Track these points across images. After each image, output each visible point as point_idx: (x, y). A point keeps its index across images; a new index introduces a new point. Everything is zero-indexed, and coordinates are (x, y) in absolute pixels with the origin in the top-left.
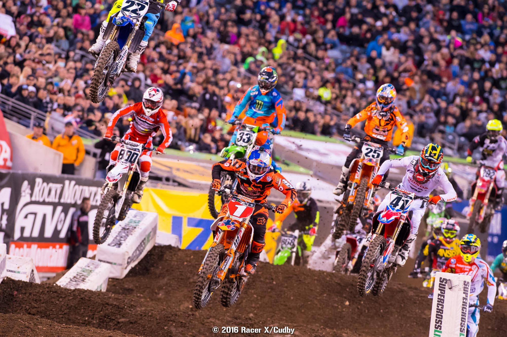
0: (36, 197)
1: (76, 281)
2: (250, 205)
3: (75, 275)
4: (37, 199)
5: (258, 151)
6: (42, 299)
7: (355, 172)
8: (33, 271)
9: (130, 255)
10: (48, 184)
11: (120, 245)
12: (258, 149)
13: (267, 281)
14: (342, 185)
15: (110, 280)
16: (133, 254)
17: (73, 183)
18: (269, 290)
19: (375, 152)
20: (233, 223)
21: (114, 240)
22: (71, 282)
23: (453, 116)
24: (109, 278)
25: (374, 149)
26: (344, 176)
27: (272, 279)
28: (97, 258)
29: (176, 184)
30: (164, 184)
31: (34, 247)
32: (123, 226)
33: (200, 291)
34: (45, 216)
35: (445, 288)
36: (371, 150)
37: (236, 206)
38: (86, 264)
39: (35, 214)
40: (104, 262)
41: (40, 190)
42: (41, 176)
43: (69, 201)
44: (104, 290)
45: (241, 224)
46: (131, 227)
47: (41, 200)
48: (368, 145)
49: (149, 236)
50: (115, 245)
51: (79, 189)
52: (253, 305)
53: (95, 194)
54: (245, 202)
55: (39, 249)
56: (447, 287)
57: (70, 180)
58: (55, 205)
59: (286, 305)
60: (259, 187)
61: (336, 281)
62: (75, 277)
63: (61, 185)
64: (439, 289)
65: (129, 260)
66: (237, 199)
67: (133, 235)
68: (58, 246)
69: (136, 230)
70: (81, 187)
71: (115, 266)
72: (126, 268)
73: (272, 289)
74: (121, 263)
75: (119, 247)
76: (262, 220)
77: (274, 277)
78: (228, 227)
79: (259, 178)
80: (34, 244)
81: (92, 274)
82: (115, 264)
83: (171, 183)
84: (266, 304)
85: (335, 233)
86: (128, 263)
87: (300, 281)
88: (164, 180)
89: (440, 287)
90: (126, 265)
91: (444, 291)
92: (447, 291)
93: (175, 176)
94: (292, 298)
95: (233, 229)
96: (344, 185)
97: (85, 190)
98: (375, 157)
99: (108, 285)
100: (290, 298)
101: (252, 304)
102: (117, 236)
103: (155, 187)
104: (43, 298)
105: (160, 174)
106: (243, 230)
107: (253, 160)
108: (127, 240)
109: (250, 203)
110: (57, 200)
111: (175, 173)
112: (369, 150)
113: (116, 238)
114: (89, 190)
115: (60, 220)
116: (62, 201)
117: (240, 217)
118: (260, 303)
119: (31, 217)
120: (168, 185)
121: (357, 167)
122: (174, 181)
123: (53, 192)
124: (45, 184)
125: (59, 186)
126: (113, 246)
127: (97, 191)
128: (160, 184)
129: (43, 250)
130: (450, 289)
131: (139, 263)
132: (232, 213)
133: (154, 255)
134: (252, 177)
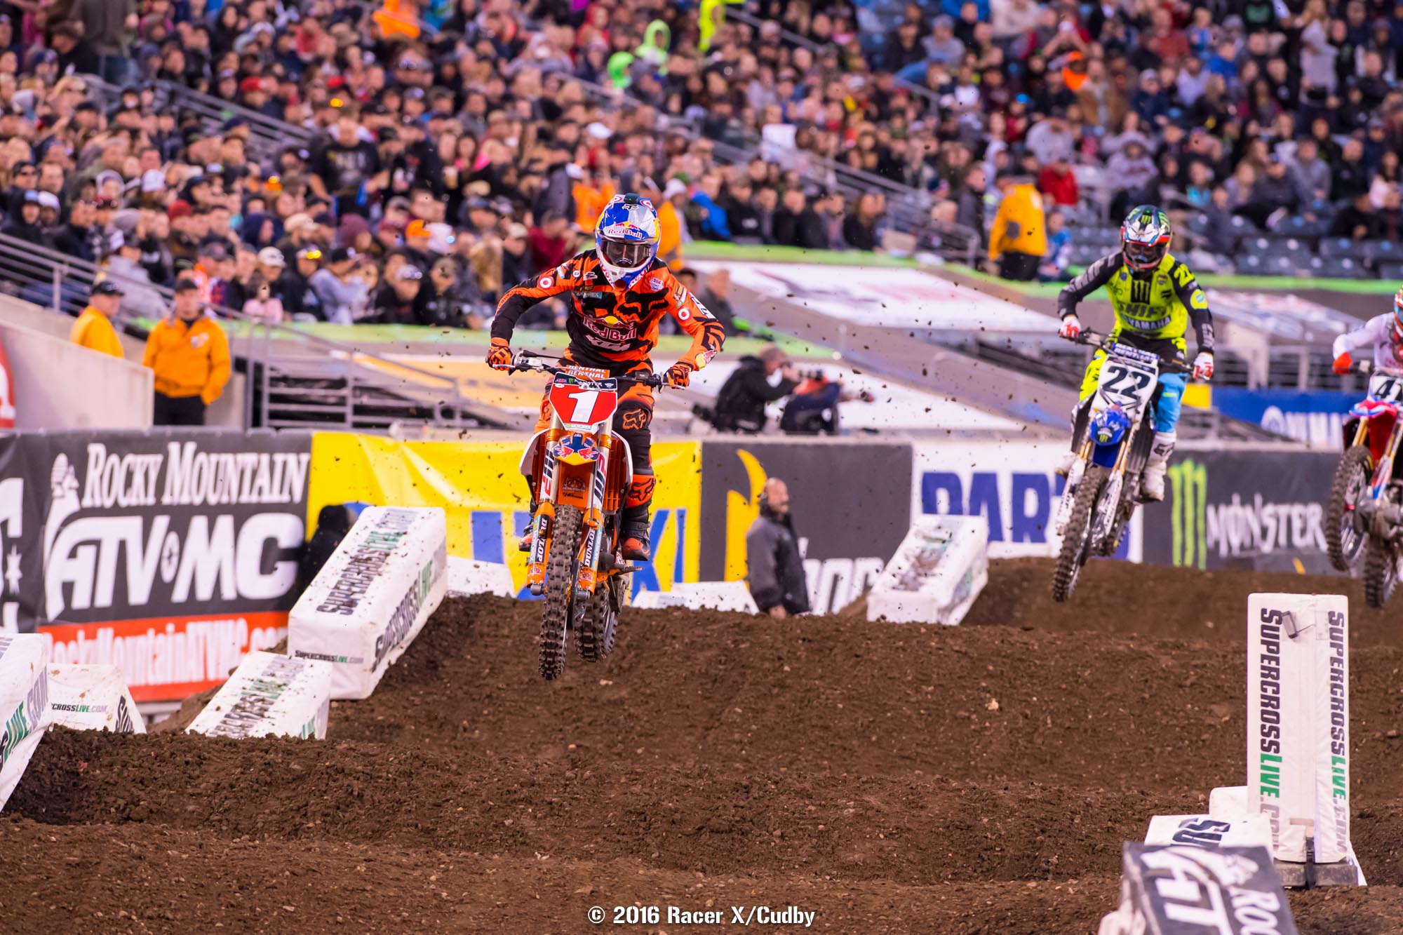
0: (93, 496)
1: (241, 717)
2: (604, 387)
3: (237, 701)
4: (98, 503)
5: (623, 204)
6: (158, 775)
8: (123, 700)
9: (382, 631)
10: (121, 458)
11: (350, 605)
12: (623, 201)
13: (767, 665)
15: (335, 705)
16: (388, 629)
17: (191, 447)
18: (775, 691)
21: (332, 594)
22: (229, 720)
23: (1206, 159)
24: (331, 701)
27: (780, 658)
28: (291, 650)
29: (473, 423)
30: (439, 427)
31: (105, 634)
32: (354, 553)
34: (122, 545)
35: (1277, 637)
37: (571, 396)
38: (263, 668)
39: (97, 543)
40: (313, 656)
41: (101, 477)
42: (101, 438)
43: (185, 500)
44: (320, 735)
46: (376, 555)
47: (108, 503)
49: (427, 572)
50: (338, 608)
51: (209, 462)
52: (737, 736)
53: (255, 473)
55: (119, 640)
56: (1283, 632)
57: (182, 440)
58: (147, 514)
59: (826, 728)
61: (957, 648)
62: (237, 707)
63: (159, 458)
64: (1263, 642)
65: (381, 646)
67: (385, 576)
68: (170, 627)
69: (389, 559)
70: (214, 457)
71: (343, 665)
72: (374, 669)
73: (782, 686)
74: (358, 656)
75: (350, 612)
76: (636, 416)
77: (784, 653)
79: (634, 275)
80: (105, 626)
81: (285, 694)
82: (343, 660)
83: (458, 421)
84: (772, 730)
86: (379, 654)
87: (857, 656)
88: (438, 415)
89: (1263, 635)
90: (373, 659)
91: (1277, 645)
92: (1285, 644)
93: (468, 403)
94: (840, 706)
97: (226, 464)
99: (330, 719)
100: (835, 707)
101: (732, 733)
102: (340, 582)
103: (416, 436)
104: (162, 772)
105: (427, 400)
107: (613, 226)
108: (369, 591)
109: (604, 382)
110: (151, 500)
111: (467, 393)
113: (336, 587)
114: (236, 462)
115: (166, 554)
116: (166, 500)
117: (590, 422)
118: (754, 727)
119: (87, 553)
120: (449, 427)
122: (466, 416)
123: (138, 479)
124: (114, 459)
125: (154, 460)
126: (334, 610)
127: (259, 462)
128: (429, 429)
129: (130, 640)
130: (1293, 636)
131: (409, 651)
133: (448, 626)
134: (614, 274)
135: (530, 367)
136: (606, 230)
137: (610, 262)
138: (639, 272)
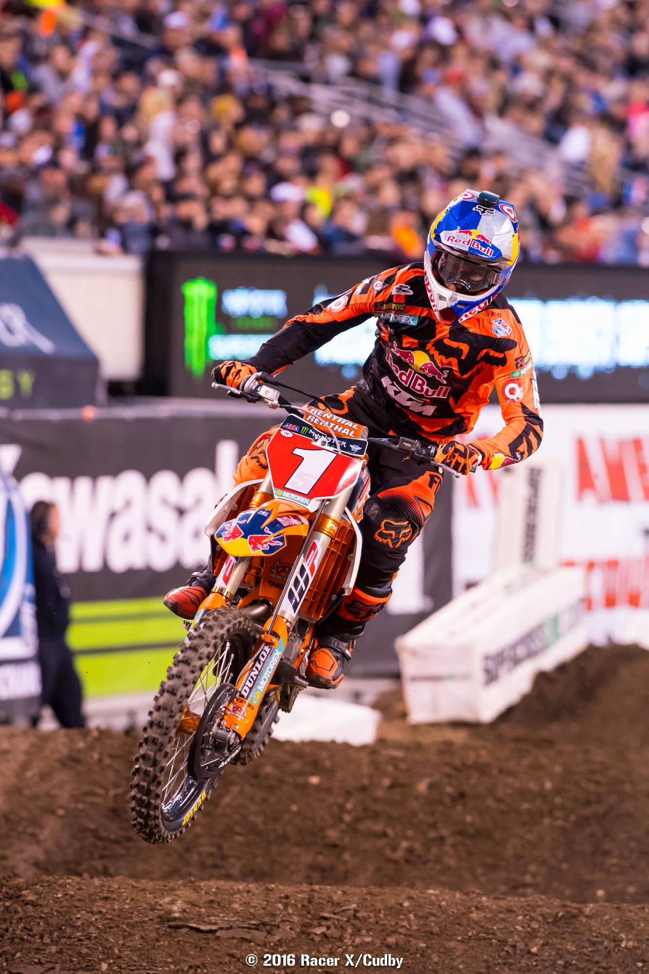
2: (348, 449)
5: (475, 205)
12: (475, 200)
20: (275, 526)
33: (148, 793)
37: (297, 452)
45: (316, 521)
54: (330, 435)
60: (456, 353)
66: (301, 424)
76: (398, 529)
78: (254, 544)
79: (470, 306)
95: (272, 549)
106: (322, 542)
107: (454, 233)
109: (350, 442)
117: (310, 495)
132: (281, 481)
134: (441, 298)
135: (261, 399)
136: (443, 235)
137: (441, 282)
138: (477, 303)
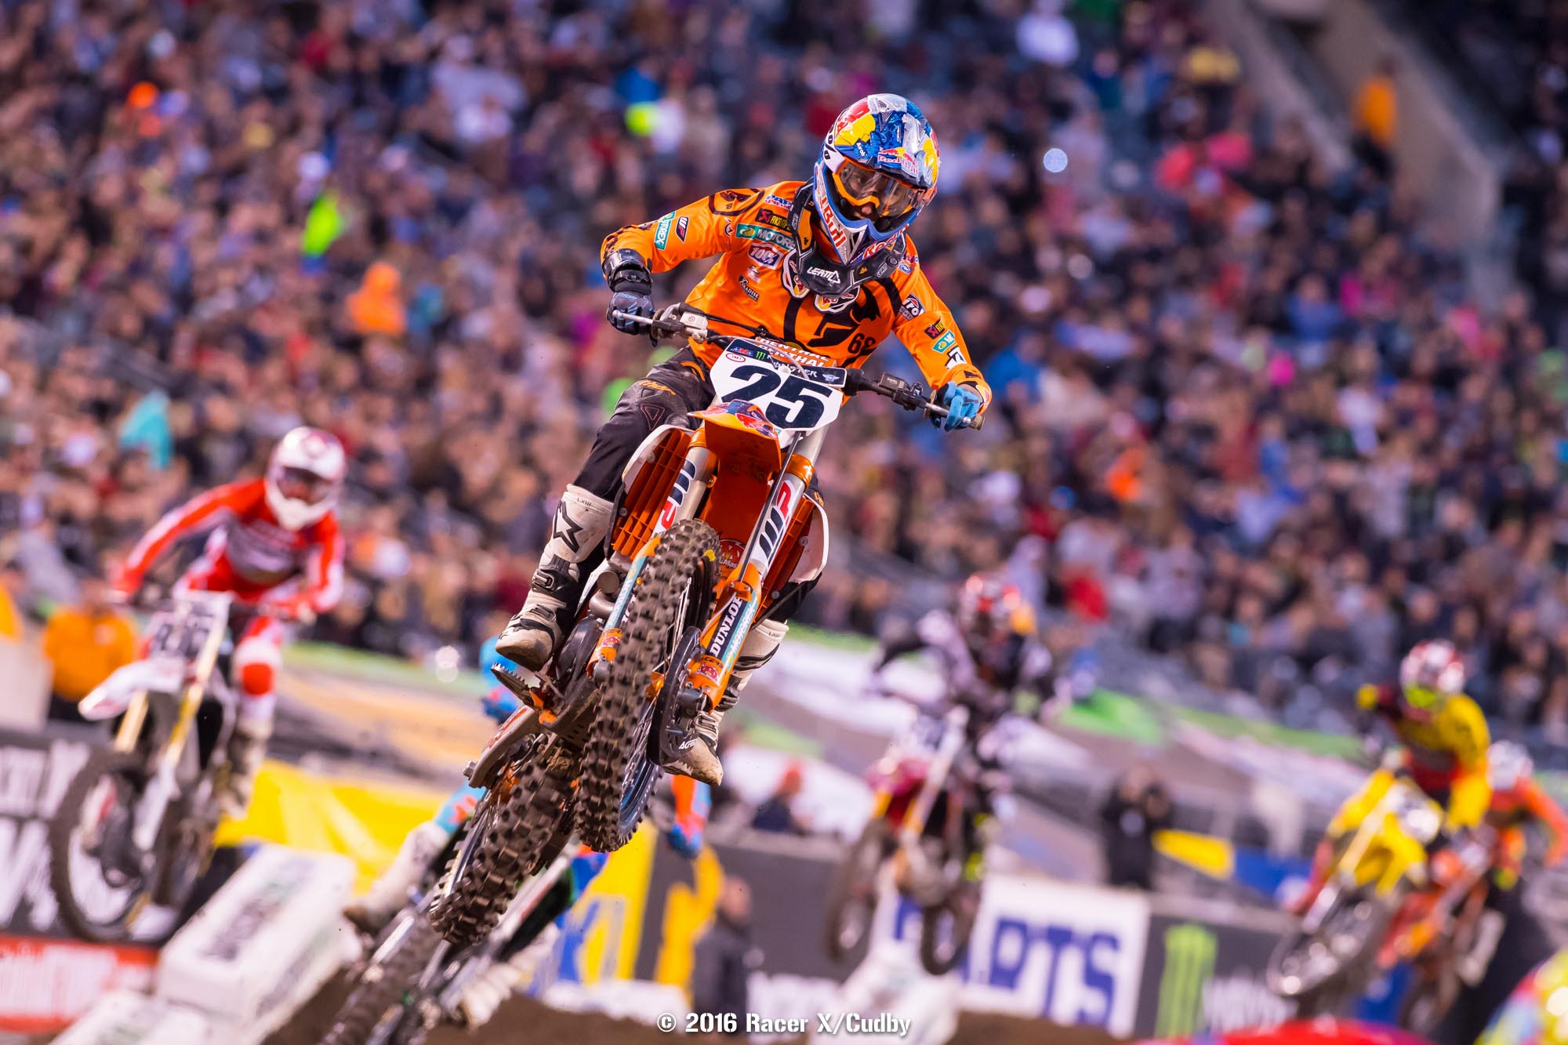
7: (659, 504)
14: (550, 602)
19: (791, 391)
23: (1258, 593)
25: (784, 374)
26: (575, 547)
36: (769, 382)
48: (754, 351)
63: (42, 758)
85: (451, 900)
96: (562, 605)
98: (790, 418)
112: (756, 378)
121: (673, 475)
